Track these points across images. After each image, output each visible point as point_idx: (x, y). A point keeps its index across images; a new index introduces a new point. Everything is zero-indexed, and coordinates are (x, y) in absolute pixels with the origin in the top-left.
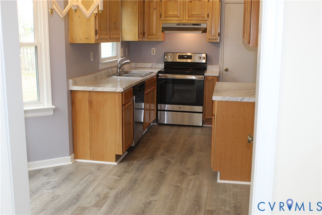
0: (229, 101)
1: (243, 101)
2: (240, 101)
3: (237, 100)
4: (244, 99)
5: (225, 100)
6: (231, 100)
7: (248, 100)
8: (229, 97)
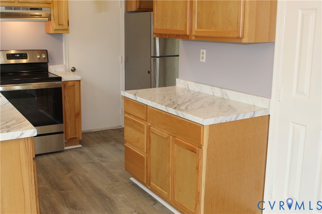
0: (222, 122)
1: (238, 119)
2: (234, 120)
3: (231, 119)
4: (238, 116)
5: (218, 122)
6: (224, 121)
7: (243, 117)
8: (223, 117)
